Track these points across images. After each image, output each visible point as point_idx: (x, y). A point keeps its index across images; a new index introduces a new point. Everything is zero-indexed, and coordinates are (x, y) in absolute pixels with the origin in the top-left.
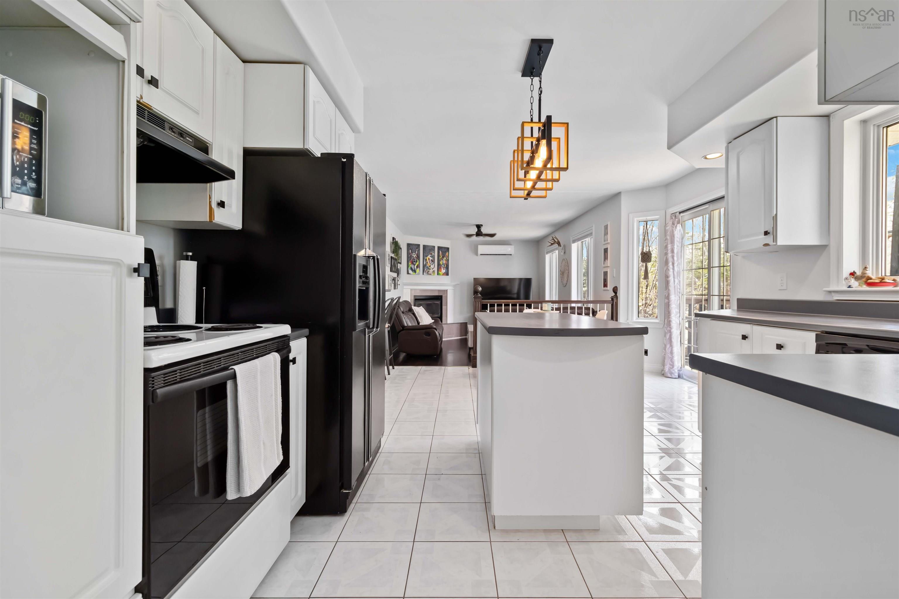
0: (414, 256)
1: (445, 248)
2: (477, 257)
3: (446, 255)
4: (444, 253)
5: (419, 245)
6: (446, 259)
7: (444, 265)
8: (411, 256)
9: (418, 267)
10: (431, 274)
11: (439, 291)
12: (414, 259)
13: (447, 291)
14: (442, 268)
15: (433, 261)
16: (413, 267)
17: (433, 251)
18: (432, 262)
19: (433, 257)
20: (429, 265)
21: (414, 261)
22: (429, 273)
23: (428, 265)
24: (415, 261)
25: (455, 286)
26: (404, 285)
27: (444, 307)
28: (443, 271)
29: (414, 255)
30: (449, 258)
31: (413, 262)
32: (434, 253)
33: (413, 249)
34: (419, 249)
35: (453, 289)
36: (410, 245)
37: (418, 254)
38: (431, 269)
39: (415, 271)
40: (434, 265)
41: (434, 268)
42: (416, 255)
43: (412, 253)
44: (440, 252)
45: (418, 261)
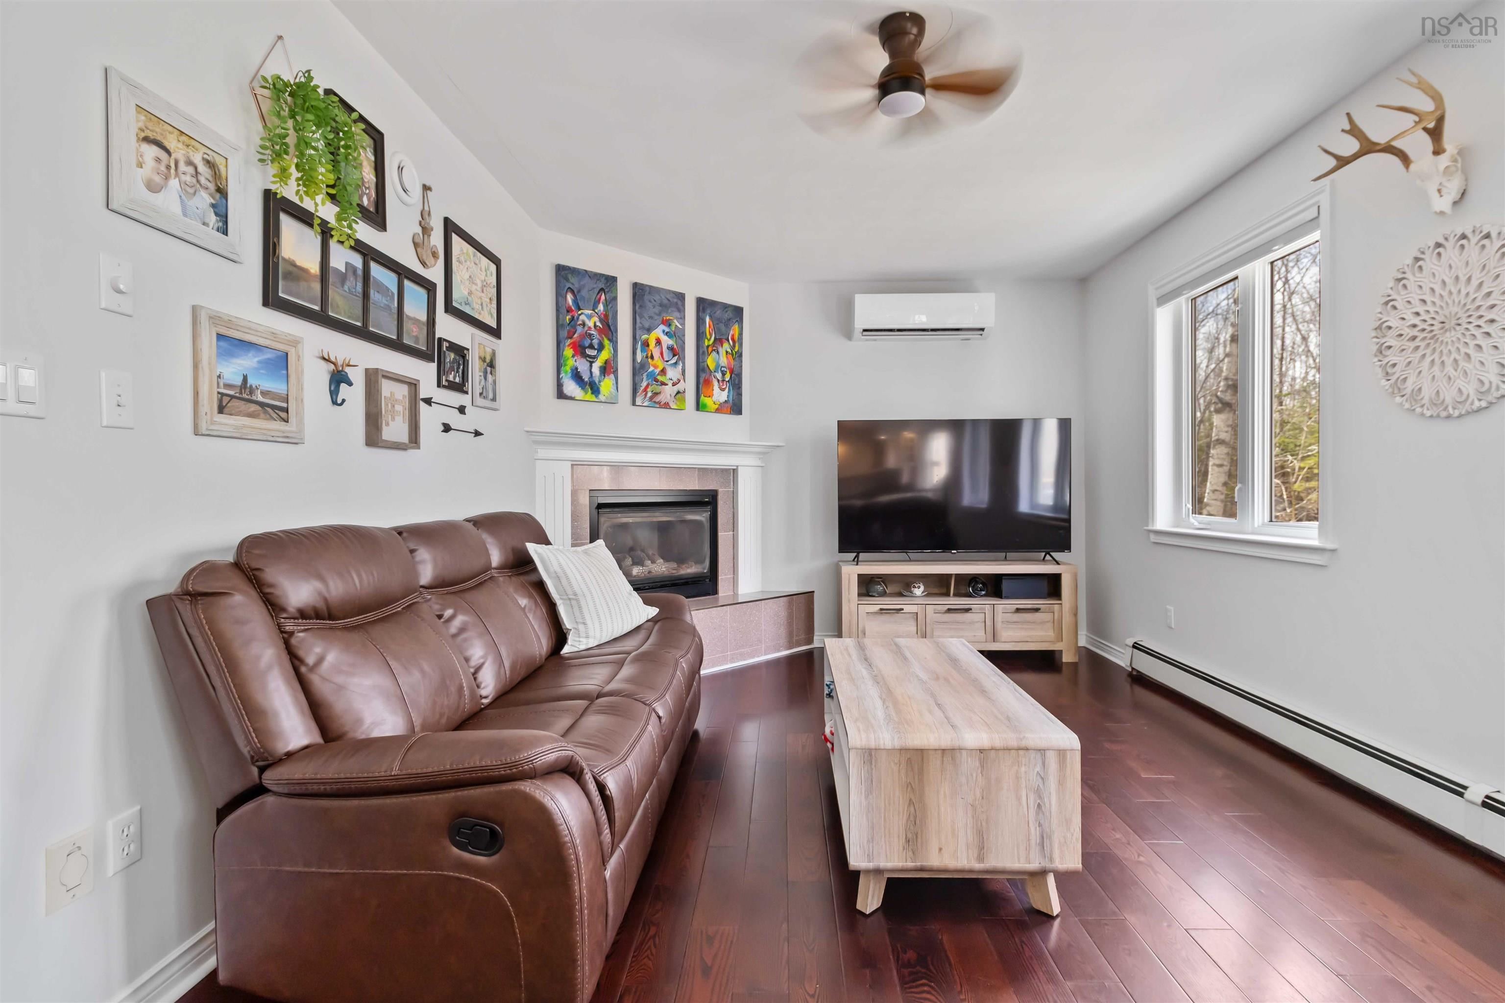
0: (590, 324)
1: (726, 307)
2: (849, 343)
3: (731, 333)
4: (722, 326)
5: (611, 281)
6: (729, 350)
7: (724, 374)
8: (573, 318)
9: (608, 369)
10: (666, 406)
11: (703, 471)
12: (590, 335)
13: (735, 471)
14: (716, 383)
15: (676, 352)
16: (582, 368)
17: (677, 314)
18: (674, 355)
19: (678, 335)
20: (661, 368)
21: (587, 345)
22: (657, 399)
23: (656, 367)
24: (595, 342)
25: (766, 454)
26: (536, 442)
27: (723, 536)
28: (720, 395)
29: (590, 317)
30: (741, 345)
31: (584, 348)
32: (681, 321)
33: (584, 293)
34: (614, 295)
35: (759, 463)
36: (566, 272)
37: (606, 316)
38: (667, 385)
39: (595, 388)
40: (680, 367)
41: (682, 381)
42: (601, 321)
43: (580, 309)
44: (708, 319)
45: (609, 345)
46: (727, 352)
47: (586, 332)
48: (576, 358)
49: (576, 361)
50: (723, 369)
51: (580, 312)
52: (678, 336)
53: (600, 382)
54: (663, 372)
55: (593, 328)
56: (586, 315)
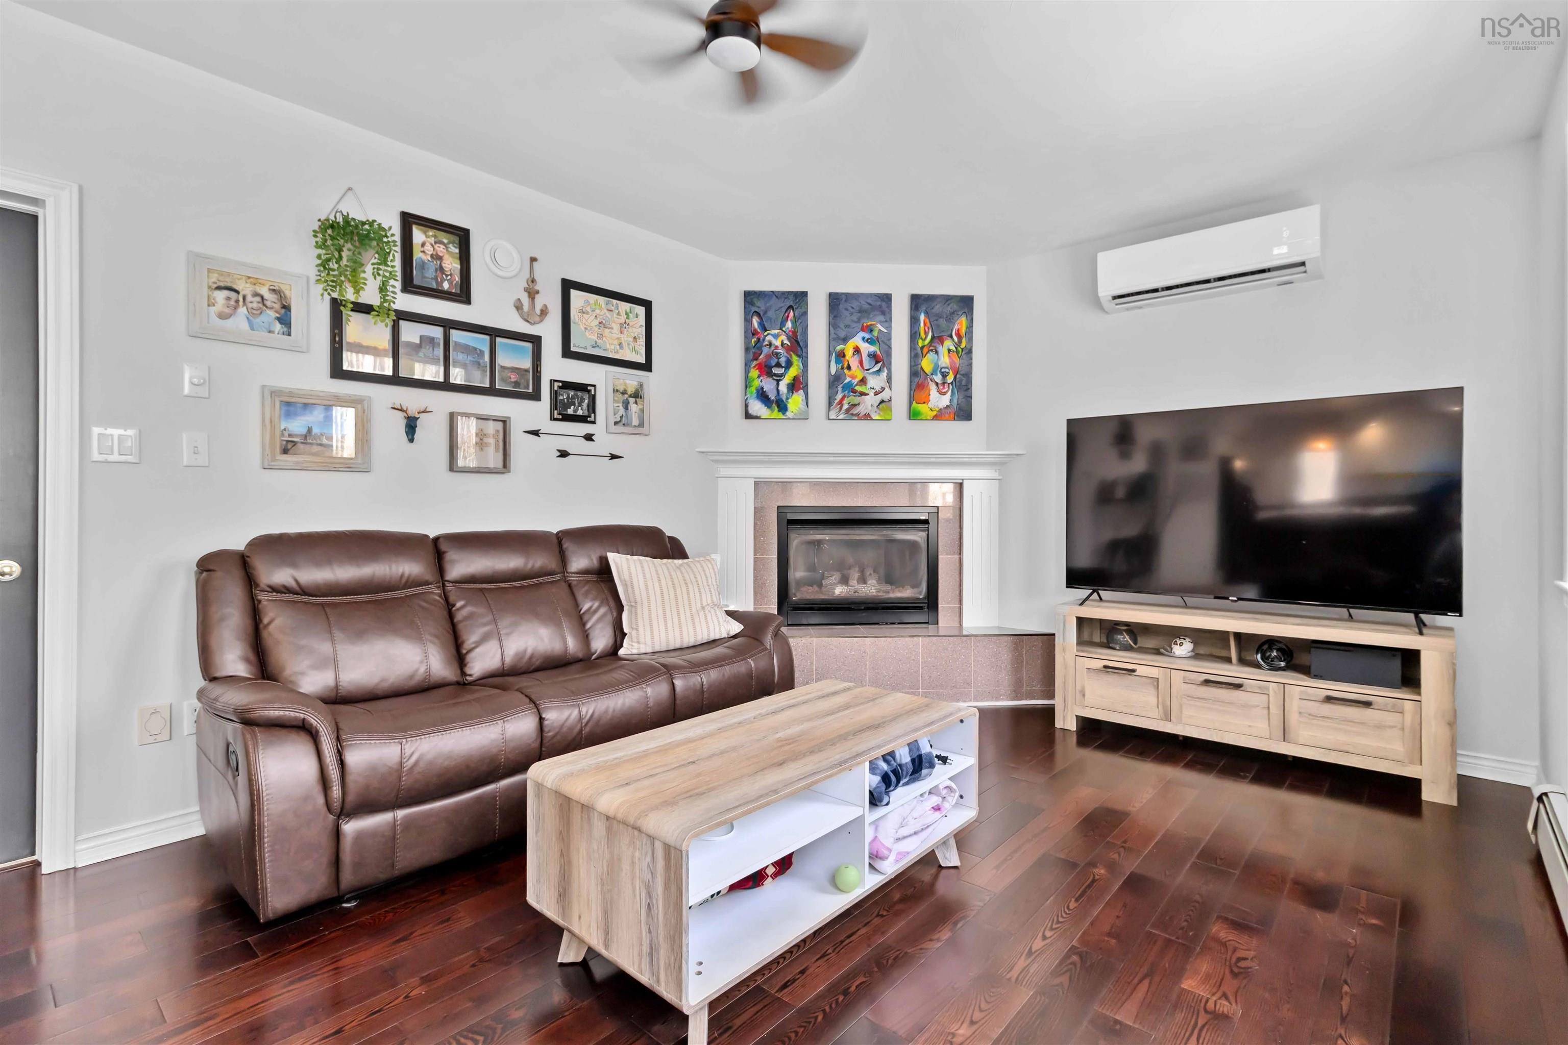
0: (778, 343)
1: (948, 299)
3: (956, 327)
4: (942, 322)
5: (801, 297)
6: (953, 348)
7: (944, 376)
8: (759, 340)
9: (797, 385)
10: (867, 417)
12: (777, 354)
13: (961, 486)
14: (933, 387)
15: (881, 360)
16: (768, 385)
17: (882, 318)
18: (877, 362)
19: (884, 342)
20: (860, 377)
21: (774, 364)
22: (855, 411)
23: (853, 377)
24: (783, 361)
25: (1002, 464)
26: (717, 462)
27: (944, 559)
28: (939, 400)
29: (776, 336)
30: (970, 340)
31: (771, 368)
32: (886, 324)
33: (770, 314)
34: (804, 310)
35: (995, 475)
36: (752, 297)
37: (794, 333)
38: (868, 394)
39: (782, 405)
40: (884, 374)
41: (887, 389)
42: (789, 338)
43: (766, 330)
44: (922, 317)
45: (798, 361)
46: (949, 350)
47: (773, 352)
48: (762, 378)
49: (761, 381)
50: (943, 370)
51: (766, 333)
52: (882, 341)
53: (787, 399)
54: (863, 381)
55: (780, 347)
56: (772, 335)
